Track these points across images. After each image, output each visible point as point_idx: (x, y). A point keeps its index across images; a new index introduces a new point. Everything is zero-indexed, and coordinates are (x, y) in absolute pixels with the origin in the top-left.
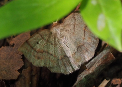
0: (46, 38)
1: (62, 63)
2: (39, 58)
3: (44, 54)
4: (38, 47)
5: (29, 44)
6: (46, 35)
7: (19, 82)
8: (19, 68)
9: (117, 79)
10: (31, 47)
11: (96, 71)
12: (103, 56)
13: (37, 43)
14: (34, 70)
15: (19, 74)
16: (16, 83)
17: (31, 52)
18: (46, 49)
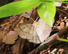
0: (29, 27)
1: (35, 38)
2: (24, 35)
3: (27, 33)
4: (24, 30)
5: (20, 28)
6: (29, 26)
7: (15, 46)
8: (15, 40)
9: (62, 49)
10: (21, 29)
11: (49, 42)
12: (54, 36)
13: (24, 28)
14: (23, 41)
15: (15, 42)
16: (13, 46)
17: (20, 32)
18: (28, 31)
